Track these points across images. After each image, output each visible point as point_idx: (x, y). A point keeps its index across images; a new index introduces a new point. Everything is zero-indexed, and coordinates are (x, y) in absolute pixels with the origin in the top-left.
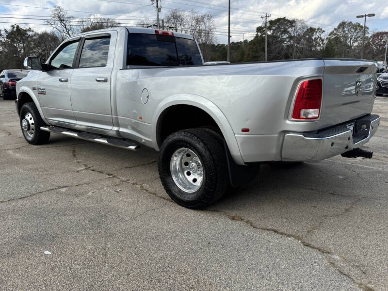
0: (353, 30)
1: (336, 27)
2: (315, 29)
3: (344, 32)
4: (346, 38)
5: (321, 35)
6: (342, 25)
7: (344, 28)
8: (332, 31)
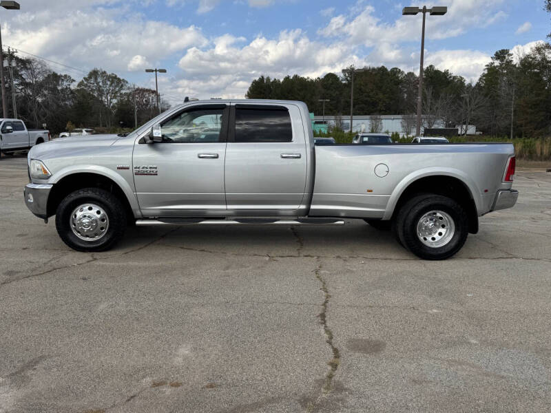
0: (109, 83)
1: (87, 77)
2: (61, 76)
3: (98, 83)
4: (101, 92)
5: (69, 85)
6: (94, 74)
7: (96, 79)
8: (81, 80)
